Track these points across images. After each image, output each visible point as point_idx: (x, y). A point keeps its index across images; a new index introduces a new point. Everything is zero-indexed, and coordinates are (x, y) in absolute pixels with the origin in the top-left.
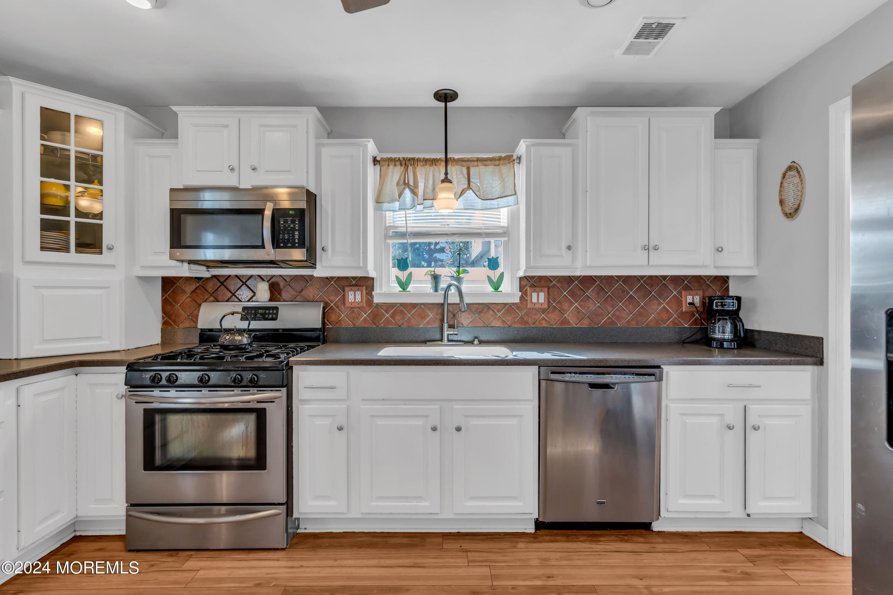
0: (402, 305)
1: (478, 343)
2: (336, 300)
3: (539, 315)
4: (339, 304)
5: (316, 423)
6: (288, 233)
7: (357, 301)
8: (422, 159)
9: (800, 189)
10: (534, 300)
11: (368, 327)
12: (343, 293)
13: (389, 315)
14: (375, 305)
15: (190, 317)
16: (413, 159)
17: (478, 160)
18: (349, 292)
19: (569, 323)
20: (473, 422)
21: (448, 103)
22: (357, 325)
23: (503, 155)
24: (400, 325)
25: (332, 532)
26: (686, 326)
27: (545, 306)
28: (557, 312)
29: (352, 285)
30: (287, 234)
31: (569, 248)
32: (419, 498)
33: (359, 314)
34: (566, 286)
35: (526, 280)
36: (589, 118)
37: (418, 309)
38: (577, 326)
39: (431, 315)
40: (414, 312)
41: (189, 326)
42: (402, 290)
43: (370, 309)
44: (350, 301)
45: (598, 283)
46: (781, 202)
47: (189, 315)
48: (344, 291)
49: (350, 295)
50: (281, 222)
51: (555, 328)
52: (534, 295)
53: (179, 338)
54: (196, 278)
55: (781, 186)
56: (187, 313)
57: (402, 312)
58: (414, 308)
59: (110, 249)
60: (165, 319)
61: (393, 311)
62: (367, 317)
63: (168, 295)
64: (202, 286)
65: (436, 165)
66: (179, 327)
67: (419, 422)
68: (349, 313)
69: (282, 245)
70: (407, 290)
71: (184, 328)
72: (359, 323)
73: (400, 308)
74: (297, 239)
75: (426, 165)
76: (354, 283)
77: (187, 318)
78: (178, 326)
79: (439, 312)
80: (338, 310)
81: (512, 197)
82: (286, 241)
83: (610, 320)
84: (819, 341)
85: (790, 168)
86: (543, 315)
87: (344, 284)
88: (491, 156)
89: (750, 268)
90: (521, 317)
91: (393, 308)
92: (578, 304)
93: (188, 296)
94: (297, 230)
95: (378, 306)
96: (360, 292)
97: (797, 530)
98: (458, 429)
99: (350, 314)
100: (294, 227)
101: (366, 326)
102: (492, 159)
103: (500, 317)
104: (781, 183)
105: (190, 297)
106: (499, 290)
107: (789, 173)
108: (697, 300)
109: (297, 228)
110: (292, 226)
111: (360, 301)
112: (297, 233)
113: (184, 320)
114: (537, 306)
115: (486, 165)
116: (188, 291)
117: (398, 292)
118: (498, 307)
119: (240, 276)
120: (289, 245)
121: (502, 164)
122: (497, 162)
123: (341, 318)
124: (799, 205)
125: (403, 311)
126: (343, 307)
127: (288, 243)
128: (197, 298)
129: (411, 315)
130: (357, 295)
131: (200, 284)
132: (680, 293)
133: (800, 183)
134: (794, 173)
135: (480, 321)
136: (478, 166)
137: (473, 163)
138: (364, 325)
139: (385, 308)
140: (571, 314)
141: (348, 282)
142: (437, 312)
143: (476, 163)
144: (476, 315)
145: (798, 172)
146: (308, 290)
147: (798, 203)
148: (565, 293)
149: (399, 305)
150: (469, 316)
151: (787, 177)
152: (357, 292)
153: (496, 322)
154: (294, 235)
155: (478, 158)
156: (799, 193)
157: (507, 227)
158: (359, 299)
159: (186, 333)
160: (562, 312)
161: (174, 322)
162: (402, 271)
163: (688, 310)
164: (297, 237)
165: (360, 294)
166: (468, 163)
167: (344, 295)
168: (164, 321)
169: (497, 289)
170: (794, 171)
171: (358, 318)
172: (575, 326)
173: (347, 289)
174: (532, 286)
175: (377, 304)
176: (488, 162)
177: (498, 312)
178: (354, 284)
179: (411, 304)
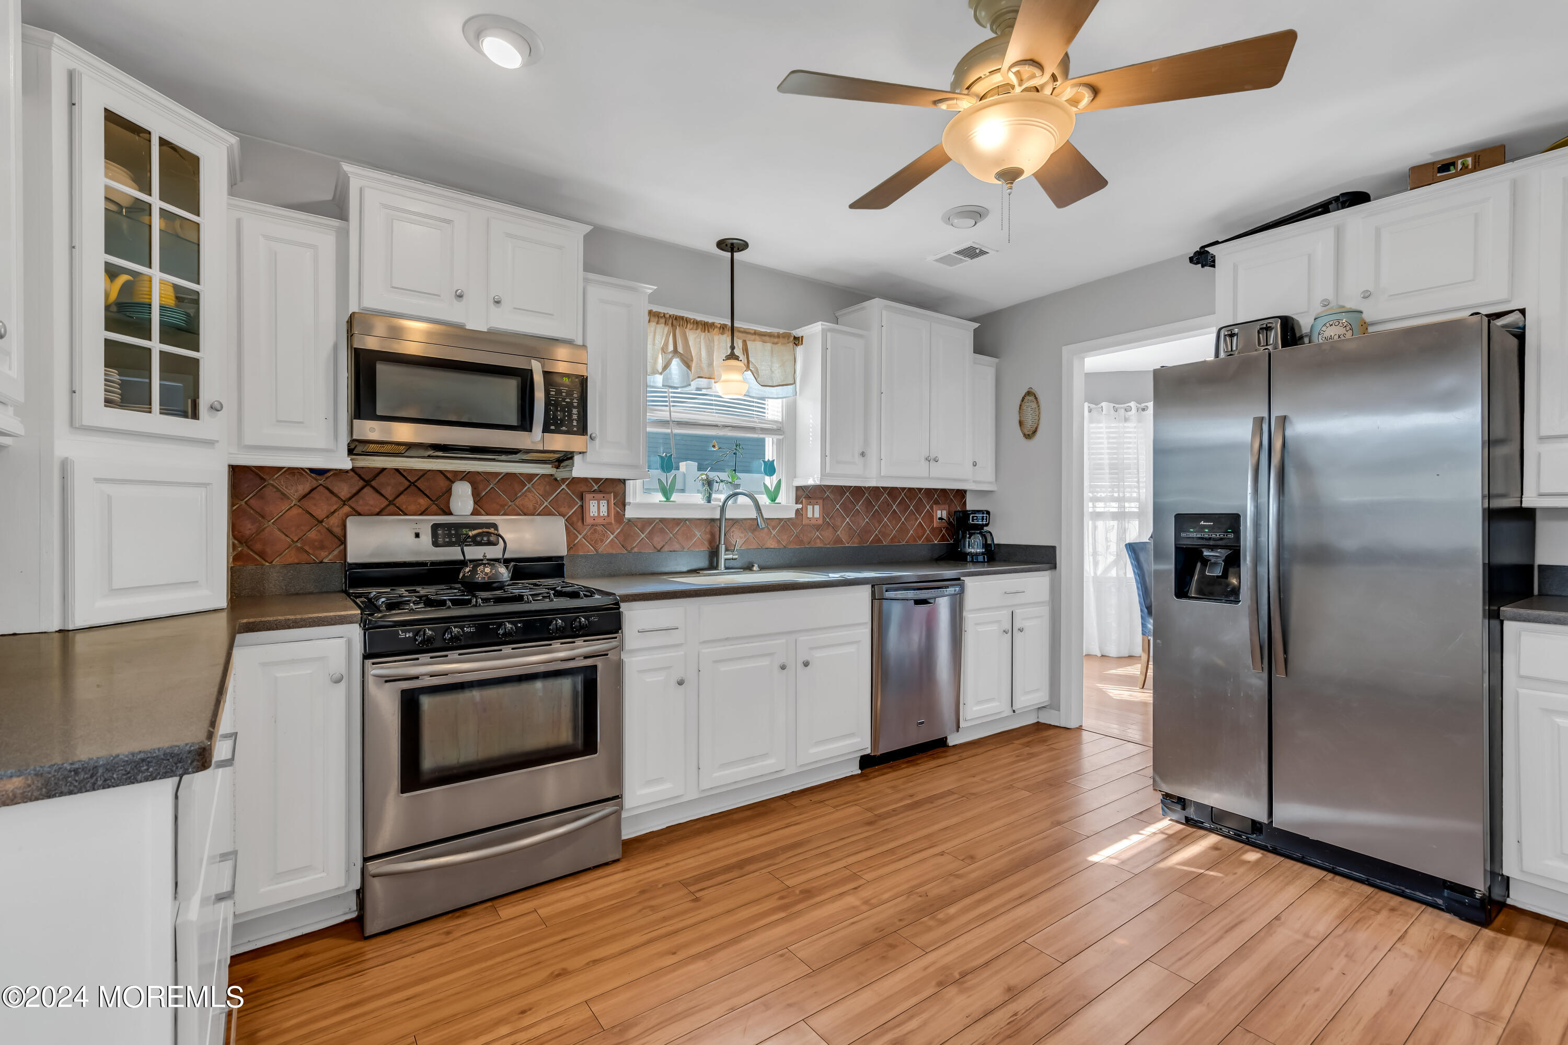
0: (662, 520)
1: (758, 569)
2: (568, 513)
3: (814, 532)
4: (575, 519)
5: (647, 680)
6: (563, 411)
7: (602, 514)
8: (692, 321)
9: (1037, 413)
10: (810, 515)
11: (616, 554)
12: (580, 503)
13: (645, 535)
14: (627, 521)
15: (299, 545)
16: (682, 318)
17: (756, 333)
18: (591, 502)
19: (841, 542)
20: (818, 654)
21: (735, 254)
22: (600, 550)
23: (781, 331)
24: (659, 549)
25: (653, 832)
26: (936, 542)
27: (820, 522)
28: (831, 529)
29: (593, 491)
30: (560, 411)
31: (863, 454)
32: (765, 756)
33: (604, 535)
34: (839, 498)
35: (801, 490)
36: (884, 313)
37: (682, 526)
38: (849, 545)
39: (698, 534)
40: (678, 531)
41: (296, 561)
42: (665, 500)
43: (620, 527)
44: (592, 515)
45: (867, 495)
46: (1021, 423)
47: (295, 540)
48: (582, 499)
49: (591, 505)
50: (552, 393)
51: (829, 548)
52: (810, 508)
53: (274, 586)
54: (312, 470)
55: (1020, 408)
56: (291, 536)
57: (662, 530)
58: (678, 524)
59: (215, 408)
60: (240, 549)
61: (651, 530)
62: (616, 539)
63: (246, 503)
64: (324, 487)
65: (709, 332)
66: (274, 563)
67: (765, 662)
68: (590, 532)
69: (553, 427)
70: (671, 500)
71: (285, 566)
72: (603, 548)
73: (660, 526)
74: (576, 420)
75: (696, 330)
76: (596, 487)
77: (290, 546)
78: (272, 563)
79: (707, 530)
80: (572, 528)
81: (792, 386)
82: (559, 422)
83: (877, 538)
84: (1053, 549)
85: (1029, 393)
86: (818, 533)
87: (582, 490)
88: (769, 331)
89: (990, 483)
90: (796, 535)
91: (651, 525)
92: (850, 519)
93: (292, 504)
94: (575, 407)
95: (630, 523)
96: (606, 502)
97: (1035, 721)
98: (806, 664)
99: (590, 534)
100: (571, 403)
101: (614, 552)
102: (770, 335)
103: (775, 536)
104: (1021, 405)
105: (299, 506)
106: (776, 502)
107: (1027, 398)
108: (945, 514)
109: (576, 404)
110: (568, 400)
111: (606, 514)
112: (575, 411)
113: (285, 550)
114: (813, 522)
115: (764, 342)
116: (294, 495)
117: (658, 502)
118: (773, 523)
119: (405, 470)
120: (564, 428)
121: (782, 344)
122: (776, 340)
123: (577, 541)
124: (1036, 428)
125: (664, 529)
126: (580, 523)
127: (562, 424)
128: (315, 508)
129: (673, 535)
130: (601, 505)
131: (321, 482)
132: (931, 507)
133: (1037, 409)
134: (1031, 398)
135: (754, 541)
136: (754, 341)
137: (749, 336)
138: (611, 551)
139: (639, 525)
140: (843, 532)
141: (587, 485)
142: (705, 530)
143: (753, 337)
144: (750, 534)
145: (1036, 398)
146: (526, 498)
147: (1035, 427)
148: (838, 506)
149: (657, 521)
150: (742, 535)
151: (1025, 401)
152: (601, 502)
153: (771, 542)
154: (570, 415)
155: (755, 330)
156: (1037, 417)
157: (782, 423)
158: (604, 512)
159: (289, 574)
160: (835, 529)
161: (262, 555)
162: (664, 472)
163: (939, 526)
164: (575, 417)
165: (606, 505)
166: (744, 335)
167: (582, 506)
168: (235, 553)
169: (775, 501)
170: (1032, 397)
171: (602, 541)
172: (847, 545)
173: (588, 496)
174: (808, 497)
175: (629, 520)
176: (767, 338)
177: (773, 530)
178: (596, 489)
179: (674, 519)
